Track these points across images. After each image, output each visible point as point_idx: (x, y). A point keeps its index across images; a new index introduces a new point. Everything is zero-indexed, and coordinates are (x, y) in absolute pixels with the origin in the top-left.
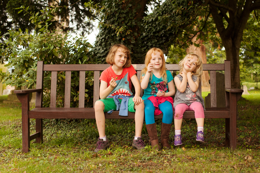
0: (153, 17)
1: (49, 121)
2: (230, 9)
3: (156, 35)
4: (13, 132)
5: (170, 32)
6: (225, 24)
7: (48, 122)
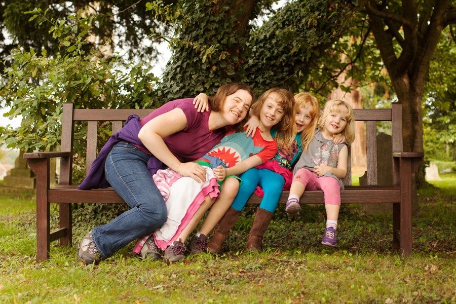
0: (266, 31)
1: (81, 214)
2: (404, 21)
3: (272, 63)
4: (17, 231)
5: (296, 58)
6: (397, 51)
7: (79, 216)
